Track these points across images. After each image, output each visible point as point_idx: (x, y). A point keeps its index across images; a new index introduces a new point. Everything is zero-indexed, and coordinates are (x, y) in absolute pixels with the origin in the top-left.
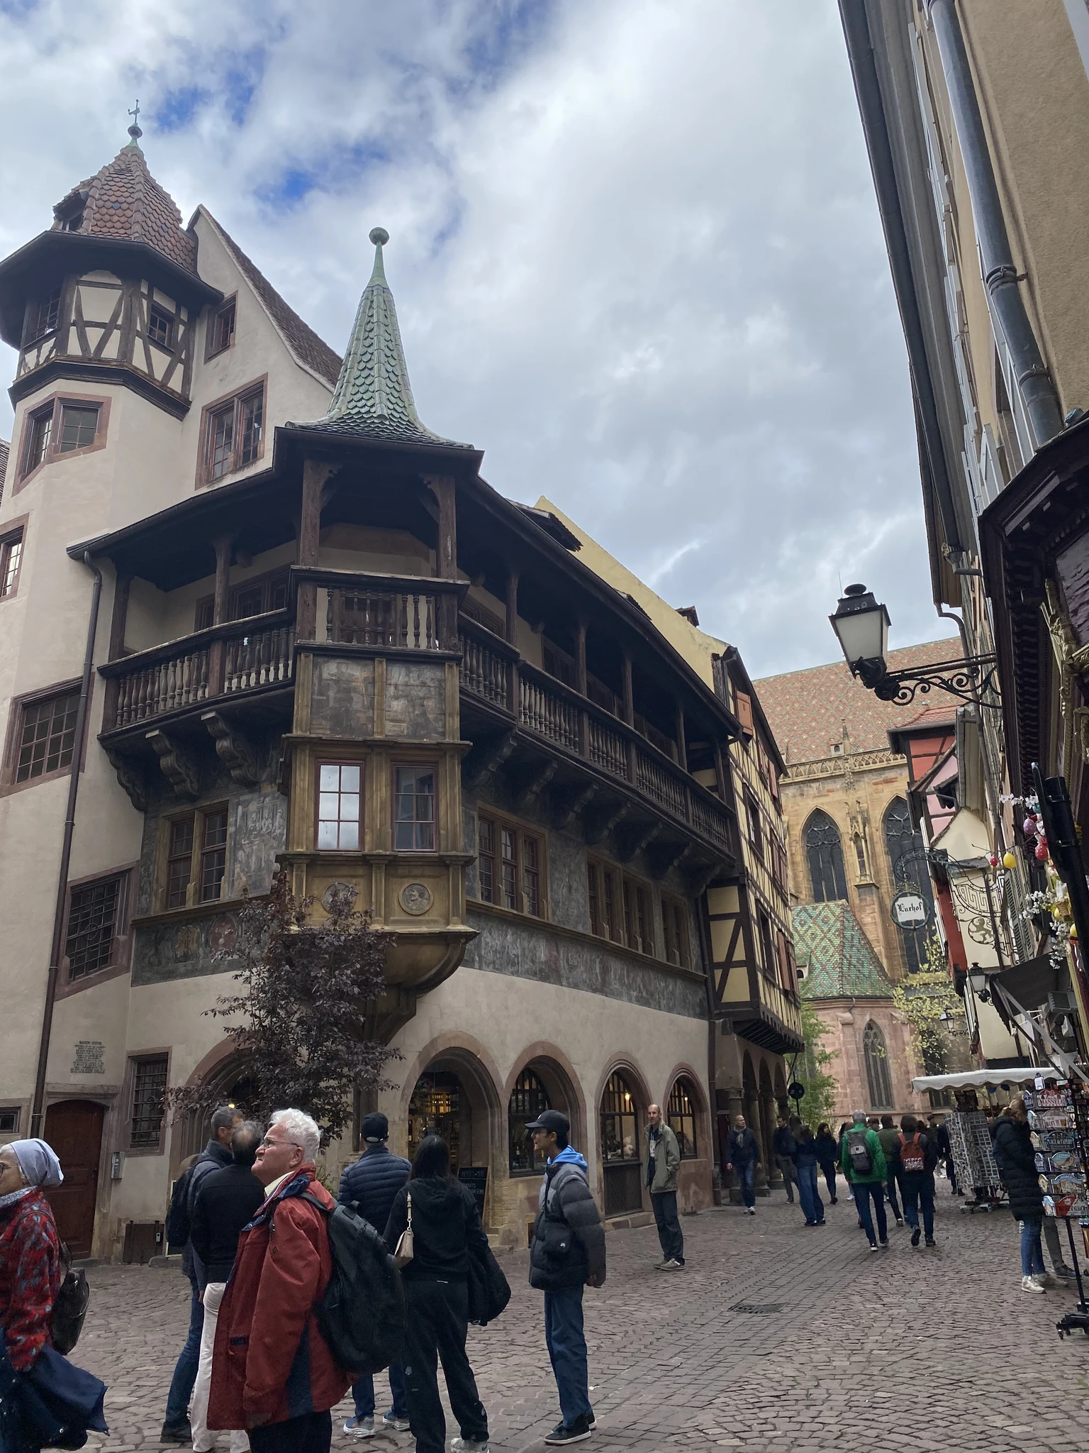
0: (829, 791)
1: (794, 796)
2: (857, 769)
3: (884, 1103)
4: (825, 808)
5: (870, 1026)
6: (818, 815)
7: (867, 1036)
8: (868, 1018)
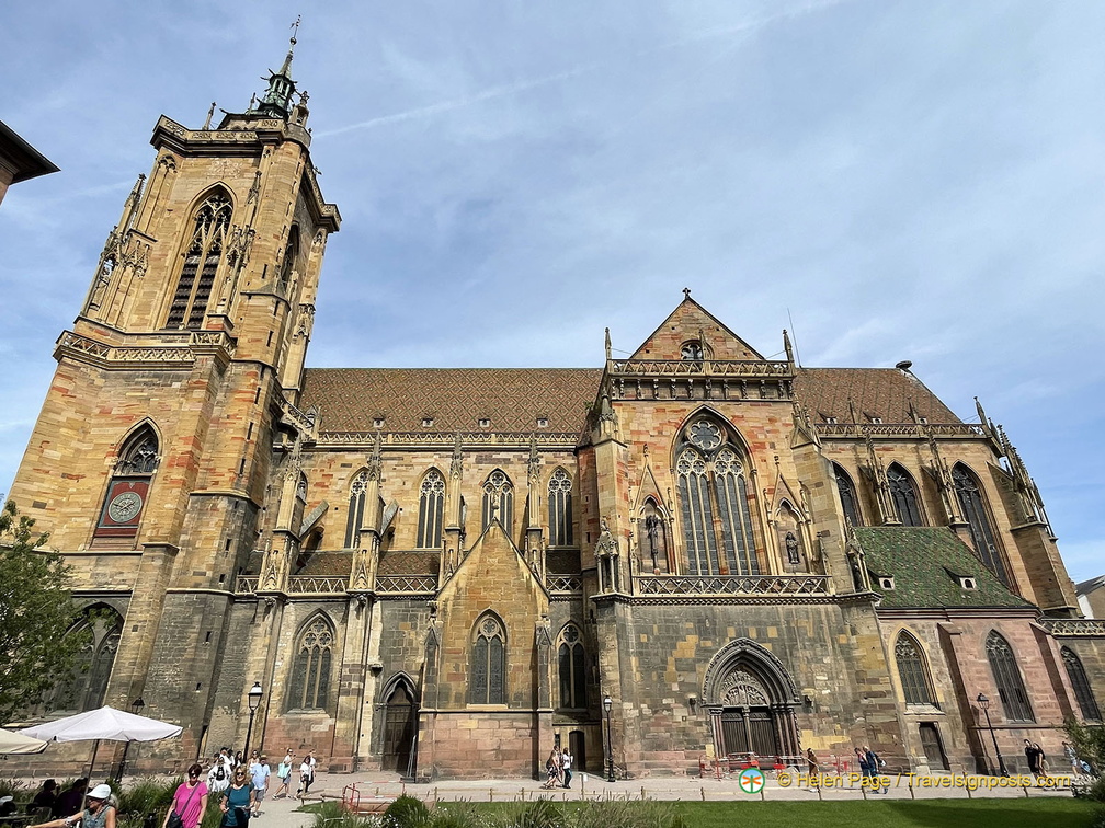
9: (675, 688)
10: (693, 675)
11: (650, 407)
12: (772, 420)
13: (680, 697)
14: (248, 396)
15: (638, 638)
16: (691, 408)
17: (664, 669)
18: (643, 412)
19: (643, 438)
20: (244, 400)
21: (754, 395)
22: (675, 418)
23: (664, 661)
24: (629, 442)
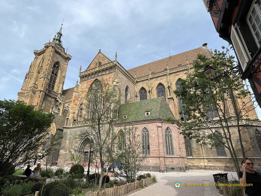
0: (163, 79)
1: (155, 81)
2: (170, 73)
3: (171, 153)
4: (162, 83)
5: (167, 129)
6: (160, 84)
7: (166, 132)
8: (167, 126)
9: (73, 147)
10: (77, 144)
11: (86, 82)
12: (109, 78)
13: (74, 149)
14: (37, 97)
15: (70, 136)
16: (93, 80)
17: (73, 143)
18: (84, 84)
19: (83, 90)
20: (37, 98)
21: (108, 72)
22: (90, 83)
23: (73, 141)
24: (80, 91)
